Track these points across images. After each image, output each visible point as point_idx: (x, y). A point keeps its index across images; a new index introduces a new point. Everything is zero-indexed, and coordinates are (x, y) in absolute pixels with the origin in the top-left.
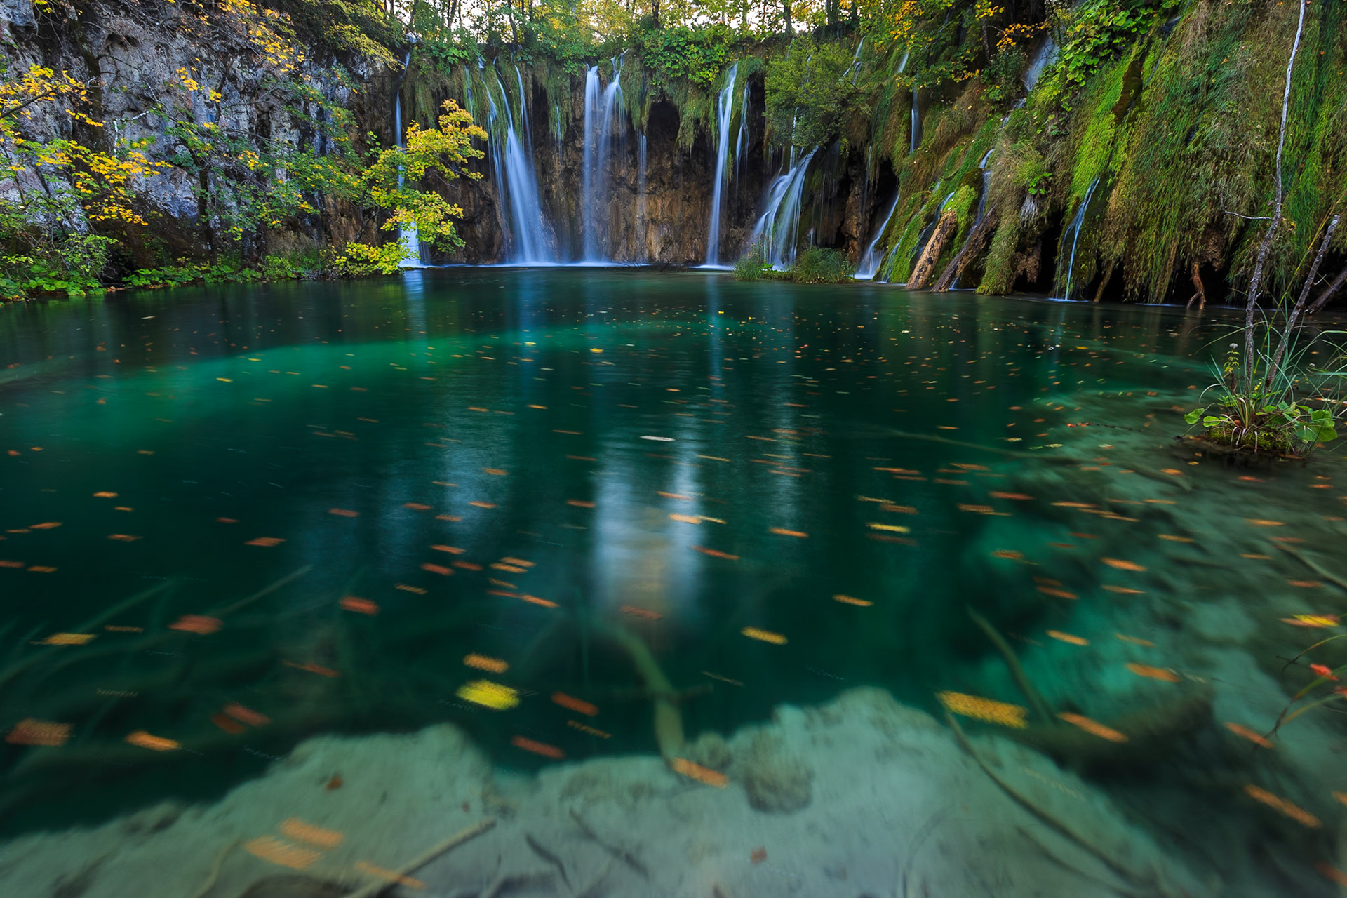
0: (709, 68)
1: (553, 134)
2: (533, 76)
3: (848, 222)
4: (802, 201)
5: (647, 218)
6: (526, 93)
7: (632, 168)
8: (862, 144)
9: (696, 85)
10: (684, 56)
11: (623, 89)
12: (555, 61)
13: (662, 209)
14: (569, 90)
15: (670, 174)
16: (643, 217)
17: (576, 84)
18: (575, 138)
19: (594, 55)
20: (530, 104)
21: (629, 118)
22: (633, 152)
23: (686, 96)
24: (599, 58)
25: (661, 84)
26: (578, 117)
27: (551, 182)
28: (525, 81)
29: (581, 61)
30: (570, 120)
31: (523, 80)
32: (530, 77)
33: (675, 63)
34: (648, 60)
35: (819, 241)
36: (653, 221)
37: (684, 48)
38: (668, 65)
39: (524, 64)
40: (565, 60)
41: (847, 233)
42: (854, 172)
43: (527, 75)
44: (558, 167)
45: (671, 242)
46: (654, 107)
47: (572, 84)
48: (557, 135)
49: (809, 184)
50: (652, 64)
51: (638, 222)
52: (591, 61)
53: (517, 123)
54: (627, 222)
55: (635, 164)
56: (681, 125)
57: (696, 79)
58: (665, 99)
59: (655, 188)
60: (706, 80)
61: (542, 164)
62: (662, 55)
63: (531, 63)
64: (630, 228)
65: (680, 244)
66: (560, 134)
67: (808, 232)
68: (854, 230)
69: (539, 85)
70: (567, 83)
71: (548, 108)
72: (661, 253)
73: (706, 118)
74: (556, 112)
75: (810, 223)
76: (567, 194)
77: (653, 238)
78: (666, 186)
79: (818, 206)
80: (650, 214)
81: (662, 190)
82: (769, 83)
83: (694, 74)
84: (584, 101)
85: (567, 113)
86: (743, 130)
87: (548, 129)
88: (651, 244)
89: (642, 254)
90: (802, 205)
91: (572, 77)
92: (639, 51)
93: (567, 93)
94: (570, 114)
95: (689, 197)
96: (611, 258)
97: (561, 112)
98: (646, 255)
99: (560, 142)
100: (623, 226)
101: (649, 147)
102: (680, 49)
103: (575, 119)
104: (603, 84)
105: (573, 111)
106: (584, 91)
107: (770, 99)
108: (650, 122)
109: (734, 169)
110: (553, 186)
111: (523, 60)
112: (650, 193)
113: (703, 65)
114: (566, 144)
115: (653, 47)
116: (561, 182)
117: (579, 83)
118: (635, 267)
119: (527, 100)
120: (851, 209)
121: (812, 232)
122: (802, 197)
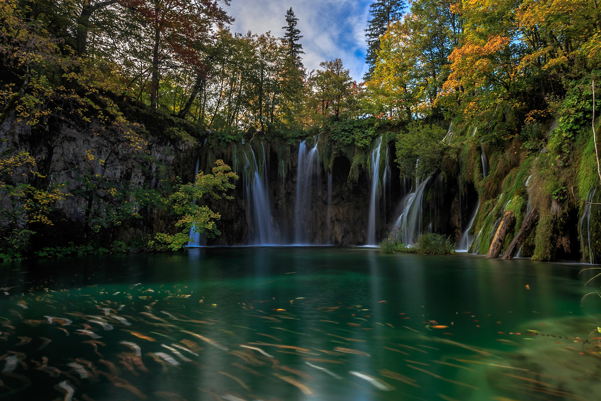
0: (366, 139)
1: (280, 175)
2: (271, 147)
3: (453, 218)
4: (423, 207)
5: (334, 218)
6: (266, 155)
7: (325, 191)
8: (454, 174)
9: (359, 148)
10: (353, 134)
11: (319, 151)
12: (283, 139)
13: (343, 213)
14: (290, 152)
15: (347, 194)
16: (332, 218)
17: (294, 149)
18: (292, 176)
19: (304, 135)
20: (268, 160)
21: (322, 165)
22: (325, 183)
23: (354, 153)
24: (307, 136)
25: (340, 148)
26: (294, 166)
27: (279, 200)
28: (266, 149)
29: (296, 138)
30: (290, 167)
31: (265, 148)
32: (269, 147)
33: (347, 137)
34: (333, 136)
35: (435, 230)
36: (337, 220)
37: (352, 130)
38: (344, 138)
39: (266, 141)
40: (288, 138)
41: (453, 225)
42: (453, 190)
43: (267, 146)
44: (283, 191)
45: (348, 232)
46: (336, 159)
47: (291, 150)
48: (282, 175)
49: (426, 197)
50: (335, 138)
51: (329, 221)
52: (302, 138)
53: (260, 169)
54: (322, 221)
55: (326, 189)
56: (351, 168)
57: (359, 145)
58: (342, 155)
59: (338, 202)
60: (365, 145)
61: (274, 190)
62: (340, 133)
63: (270, 140)
64: (323, 224)
65: (354, 233)
66: (284, 174)
67: (429, 225)
68: (457, 223)
69: (274, 151)
70: (288, 149)
71: (278, 162)
72: (342, 238)
73: (366, 164)
74: (282, 164)
75: (429, 220)
76: (287, 205)
77: (337, 230)
78: (345, 201)
79: (433, 210)
80: (336, 216)
81: (342, 203)
82: (397, 145)
83: (358, 142)
84: (298, 157)
85: (288, 164)
86: (387, 169)
87: (277, 172)
88: (336, 233)
89: (331, 239)
90: (423, 209)
91: (292, 146)
92: (328, 132)
93: (289, 154)
94: (290, 164)
95: (359, 206)
96: (312, 241)
97: (285, 163)
98: (334, 240)
99: (284, 179)
100: (319, 223)
101: (334, 180)
102: (350, 130)
103: (292, 167)
104: (309, 148)
105: (292, 163)
106: (298, 153)
107: (399, 153)
108: (334, 166)
109: (383, 190)
110: (279, 202)
111: (266, 139)
112: (336, 204)
113: (363, 137)
114: (287, 179)
115: (335, 130)
116: (284, 200)
117: (296, 149)
118: (325, 247)
119: (266, 158)
120: (454, 211)
121: (431, 225)
122: (423, 205)
